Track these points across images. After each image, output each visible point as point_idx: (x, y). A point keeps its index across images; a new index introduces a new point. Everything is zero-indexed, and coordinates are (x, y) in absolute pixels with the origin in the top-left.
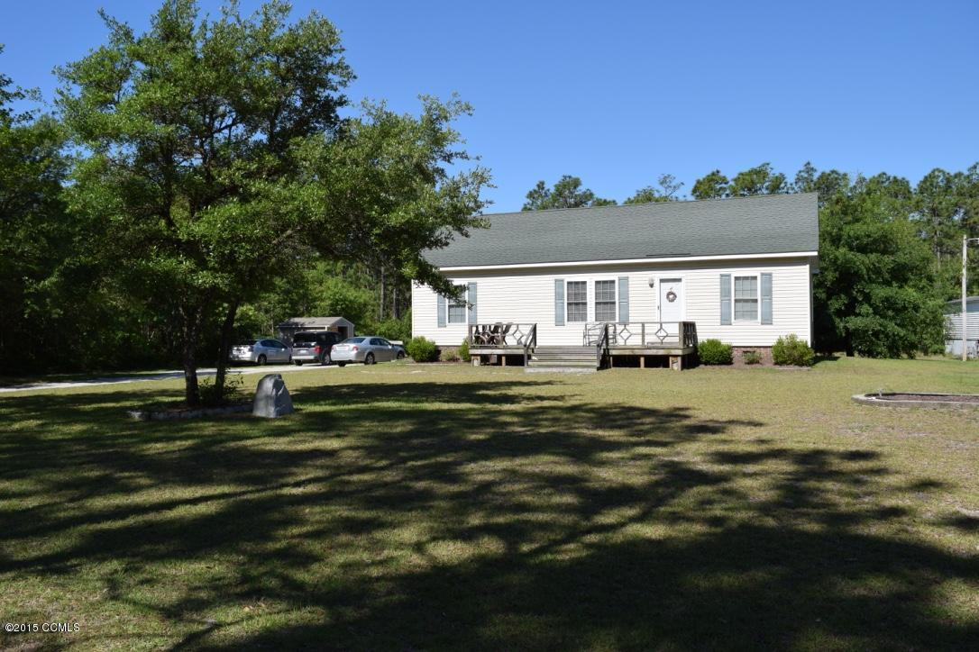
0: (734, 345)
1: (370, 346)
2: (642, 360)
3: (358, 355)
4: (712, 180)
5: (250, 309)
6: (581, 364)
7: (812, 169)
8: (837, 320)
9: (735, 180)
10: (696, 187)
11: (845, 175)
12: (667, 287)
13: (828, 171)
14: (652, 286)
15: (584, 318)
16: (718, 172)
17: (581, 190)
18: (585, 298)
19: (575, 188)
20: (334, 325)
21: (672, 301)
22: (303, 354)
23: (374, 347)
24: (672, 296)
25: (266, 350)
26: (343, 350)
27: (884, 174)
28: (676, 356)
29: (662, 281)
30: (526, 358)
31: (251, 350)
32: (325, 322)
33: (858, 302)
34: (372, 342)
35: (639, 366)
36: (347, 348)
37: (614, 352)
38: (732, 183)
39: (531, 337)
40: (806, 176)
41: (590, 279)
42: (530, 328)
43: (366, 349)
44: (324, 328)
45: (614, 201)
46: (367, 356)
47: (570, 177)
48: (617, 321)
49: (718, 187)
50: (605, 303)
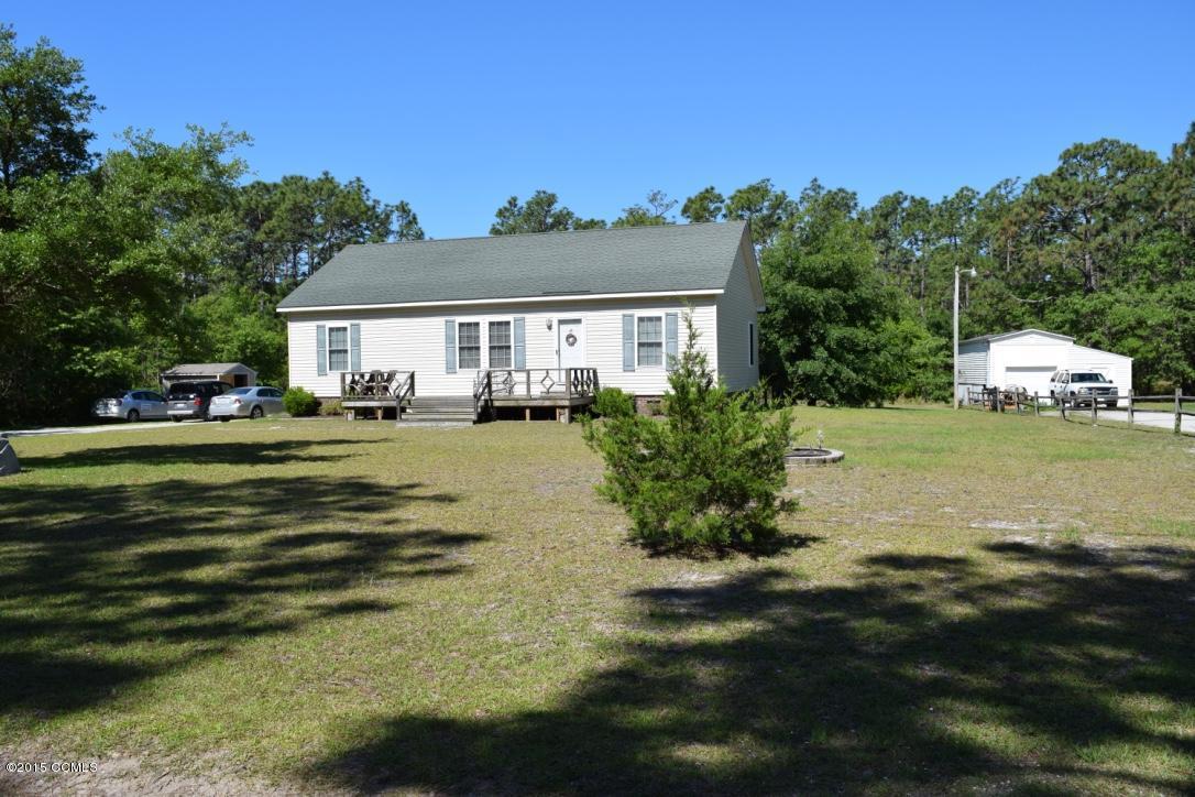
0: (638, 394)
1: (256, 397)
2: (528, 412)
3: (240, 409)
4: (706, 198)
5: (117, 355)
6: (457, 417)
7: (819, 186)
8: (787, 364)
9: (732, 198)
10: (686, 206)
11: (855, 194)
12: (566, 329)
13: (834, 190)
14: (550, 328)
15: (477, 364)
16: (712, 188)
17: (557, 208)
18: (478, 342)
19: (549, 206)
20: (228, 373)
21: (572, 344)
22: (181, 408)
23: (262, 399)
24: (572, 339)
25: (139, 404)
26: (224, 404)
27: (901, 193)
28: (563, 407)
29: (561, 322)
30: (398, 411)
31: (120, 404)
32: (219, 370)
33: (813, 344)
34: (260, 393)
35: (524, 419)
36: (228, 401)
37: (497, 404)
38: (728, 202)
39: (406, 387)
40: (812, 194)
41: (484, 320)
42: (407, 375)
43: (251, 402)
44: (215, 377)
45: (603, 222)
46: (253, 410)
47: (544, 192)
48: (513, 368)
49: (712, 207)
50: (500, 348)
